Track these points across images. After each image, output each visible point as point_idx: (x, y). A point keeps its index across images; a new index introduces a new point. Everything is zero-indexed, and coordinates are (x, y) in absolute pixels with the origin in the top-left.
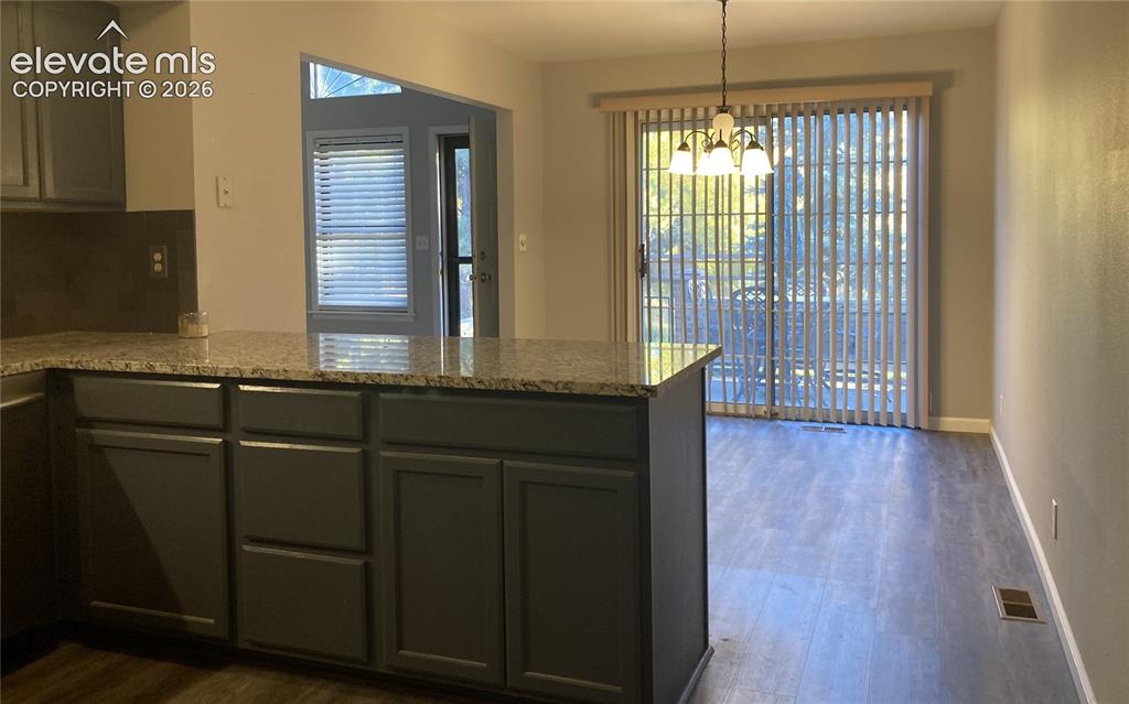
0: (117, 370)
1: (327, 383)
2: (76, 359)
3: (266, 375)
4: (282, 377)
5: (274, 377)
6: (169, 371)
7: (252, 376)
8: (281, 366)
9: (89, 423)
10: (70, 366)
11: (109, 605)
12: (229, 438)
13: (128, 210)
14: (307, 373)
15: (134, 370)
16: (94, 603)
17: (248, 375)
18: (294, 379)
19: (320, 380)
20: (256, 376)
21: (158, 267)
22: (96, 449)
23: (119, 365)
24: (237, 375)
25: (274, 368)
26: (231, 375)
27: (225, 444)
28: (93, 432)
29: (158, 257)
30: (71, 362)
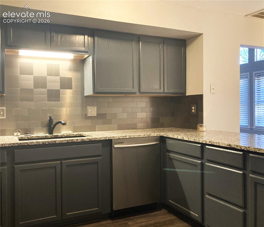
0: (175, 138)
1: (232, 148)
2: (166, 134)
3: (213, 144)
4: (217, 145)
5: (215, 144)
6: (187, 140)
7: (209, 143)
8: (218, 141)
9: (169, 151)
10: (165, 136)
11: (173, 202)
12: (203, 161)
13: (187, 95)
14: (225, 144)
15: (179, 138)
16: (170, 201)
17: (208, 143)
18: (221, 146)
19: (229, 147)
20: (210, 143)
21: (193, 111)
22: (171, 159)
23: (176, 137)
24: (205, 143)
25: (216, 142)
26: (203, 142)
27: (202, 163)
28: (170, 154)
29: (193, 108)
30: (165, 135)
